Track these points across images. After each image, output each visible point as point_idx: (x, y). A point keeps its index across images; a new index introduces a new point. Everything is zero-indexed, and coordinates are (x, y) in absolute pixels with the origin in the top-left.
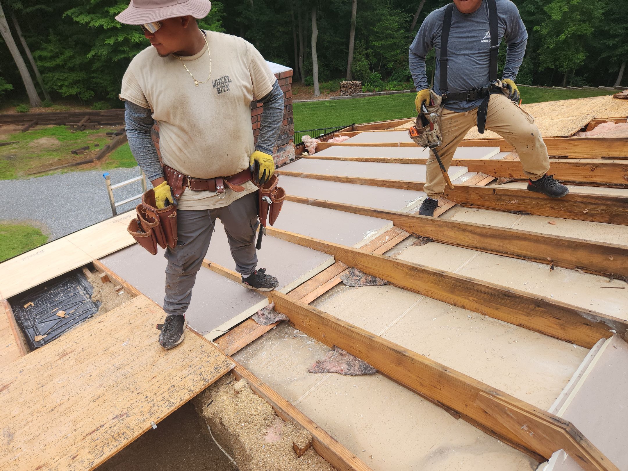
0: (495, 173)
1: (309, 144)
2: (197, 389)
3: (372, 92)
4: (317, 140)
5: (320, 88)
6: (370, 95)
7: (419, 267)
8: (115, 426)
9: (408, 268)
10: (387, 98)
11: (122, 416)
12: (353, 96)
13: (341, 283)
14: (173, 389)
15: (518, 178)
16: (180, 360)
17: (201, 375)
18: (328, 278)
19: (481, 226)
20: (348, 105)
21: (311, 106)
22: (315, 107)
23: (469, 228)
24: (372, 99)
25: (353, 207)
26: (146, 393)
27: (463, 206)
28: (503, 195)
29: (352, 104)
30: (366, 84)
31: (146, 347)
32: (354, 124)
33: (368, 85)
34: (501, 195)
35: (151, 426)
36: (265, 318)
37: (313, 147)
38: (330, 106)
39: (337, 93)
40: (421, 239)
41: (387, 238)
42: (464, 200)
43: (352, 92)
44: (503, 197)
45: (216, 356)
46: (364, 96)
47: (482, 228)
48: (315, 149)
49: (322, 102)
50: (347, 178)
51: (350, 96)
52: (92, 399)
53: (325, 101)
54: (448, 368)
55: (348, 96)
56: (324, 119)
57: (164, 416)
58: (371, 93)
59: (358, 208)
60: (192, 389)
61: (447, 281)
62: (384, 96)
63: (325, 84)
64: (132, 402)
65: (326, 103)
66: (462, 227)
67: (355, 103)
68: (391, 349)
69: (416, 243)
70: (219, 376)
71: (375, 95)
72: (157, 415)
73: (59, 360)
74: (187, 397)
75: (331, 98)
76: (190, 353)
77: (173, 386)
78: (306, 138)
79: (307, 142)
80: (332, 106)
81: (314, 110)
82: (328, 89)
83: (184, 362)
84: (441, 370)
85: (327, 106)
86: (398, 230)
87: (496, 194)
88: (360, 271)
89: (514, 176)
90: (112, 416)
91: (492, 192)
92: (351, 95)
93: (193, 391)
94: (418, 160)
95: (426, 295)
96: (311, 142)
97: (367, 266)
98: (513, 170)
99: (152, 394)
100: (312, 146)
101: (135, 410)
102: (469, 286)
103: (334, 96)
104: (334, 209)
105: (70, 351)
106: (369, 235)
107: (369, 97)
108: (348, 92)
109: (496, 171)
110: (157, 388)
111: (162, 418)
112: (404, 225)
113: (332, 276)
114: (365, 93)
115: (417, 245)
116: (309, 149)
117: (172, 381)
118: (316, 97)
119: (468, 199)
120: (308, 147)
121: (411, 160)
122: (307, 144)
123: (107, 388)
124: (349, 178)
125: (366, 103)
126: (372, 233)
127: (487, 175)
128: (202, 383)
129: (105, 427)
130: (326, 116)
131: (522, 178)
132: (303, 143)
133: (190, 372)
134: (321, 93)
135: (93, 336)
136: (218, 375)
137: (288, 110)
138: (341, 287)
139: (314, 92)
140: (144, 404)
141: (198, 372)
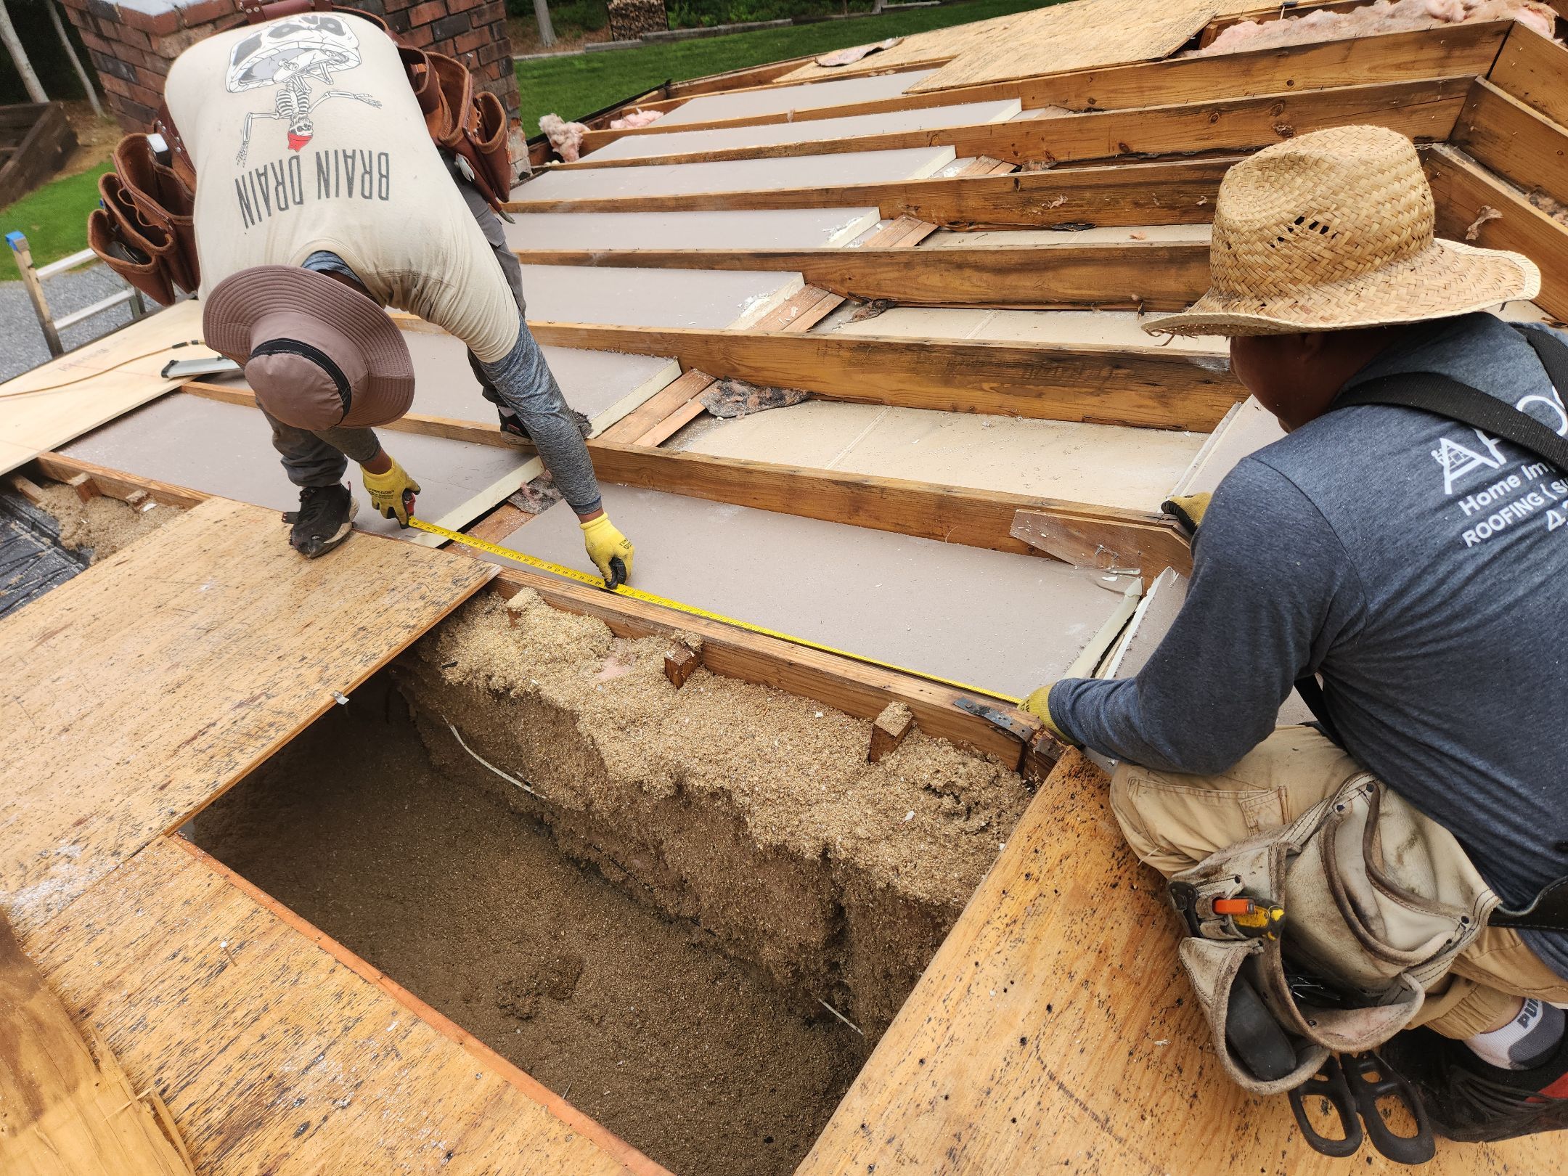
0: (1016, 154)
1: (560, 139)
2: (426, 619)
3: (694, 27)
4: (579, 125)
5: (554, 22)
6: (689, 37)
7: (874, 340)
8: (243, 718)
9: (851, 349)
10: (735, 42)
11: (253, 699)
12: (646, 39)
13: (705, 414)
14: (362, 633)
15: (1064, 158)
16: (362, 586)
17: (423, 598)
18: (672, 407)
19: (996, 249)
20: (636, 64)
21: (536, 73)
22: (550, 75)
23: (971, 259)
24: (697, 47)
25: (704, 255)
26: (300, 653)
27: (953, 231)
28: (1037, 189)
29: (646, 63)
30: (677, 7)
31: (265, 582)
32: (668, 83)
33: (681, 9)
34: (1032, 190)
35: (335, 700)
36: (542, 500)
37: (573, 145)
38: (588, 71)
39: (601, 34)
40: (870, 304)
41: (794, 311)
42: (954, 215)
43: (642, 29)
44: (1037, 196)
45: (450, 562)
46: (674, 39)
47: (997, 252)
48: (577, 149)
49: (564, 59)
50: (677, 199)
51: (638, 40)
52: (162, 691)
53: (574, 57)
54: (953, 487)
55: (634, 41)
56: (578, 106)
57: (360, 679)
58: (692, 30)
59: (718, 255)
60: (412, 623)
61: (936, 357)
62: (728, 38)
63: (566, 11)
64: (272, 673)
65: (576, 63)
66: (956, 258)
67: (653, 58)
68: (836, 483)
69: (859, 313)
70: (468, 593)
71: (703, 35)
72: (342, 680)
73: (40, 647)
74: (403, 639)
75: (588, 48)
76: (381, 570)
77: (364, 629)
78: (550, 123)
79: (554, 133)
80: (594, 70)
81: (547, 84)
82: (574, 22)
83: (375, 586)
84: (941, 492)
85: (580, 71)
86: (816, 293)
87: (1022, 190)
88: (744, 382)
89: (1055, 156)
90: (227, 706)
91: (1013, 184)
92: (641, 38)
93: (414, 627)
94: (841, 142)
95: (894, 404)
96: (566, 133)
97: (758, 365)
98: (1052, 142)
99: (315, 651)
100: (569, 142)
101: (285, 684)
102: (981, 359)
103: (593, 41)
104: (657, 267)
105: (61, 626)
106: (752, 308)
107: (690, 41)
108: (630, 29)
109: (1016, 148)
110: (323, 640)
111: (355, 684)
112: (829, 277)
113: (679, 402)
114: (677, 31)
115: (862, 317)
116: (562, 151)
117: (356, 622)
118: (545, 48)
119: (962, 212)
120: (559, 145)
121: (825, 144)
122: (555, 137)
123: (194, 666)
124: (682, 198)
125: (683, 56)
126: (759, 302)
127: (997, 162)
128: (431, 609)
129: (219, 725)
130: (581, 99)
131: (1073, 157)
132: (544, 138)
133: (395, 599)
134: (558, 34)
135: (112, 589)
136: (467, 590)
137: (497, 37)
138: (705, 422)
139: (537, 32)
140: (302, 671)
141: (416, 595)
